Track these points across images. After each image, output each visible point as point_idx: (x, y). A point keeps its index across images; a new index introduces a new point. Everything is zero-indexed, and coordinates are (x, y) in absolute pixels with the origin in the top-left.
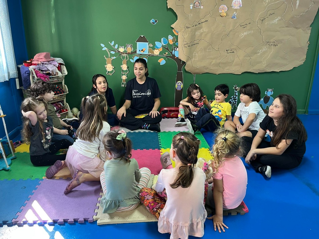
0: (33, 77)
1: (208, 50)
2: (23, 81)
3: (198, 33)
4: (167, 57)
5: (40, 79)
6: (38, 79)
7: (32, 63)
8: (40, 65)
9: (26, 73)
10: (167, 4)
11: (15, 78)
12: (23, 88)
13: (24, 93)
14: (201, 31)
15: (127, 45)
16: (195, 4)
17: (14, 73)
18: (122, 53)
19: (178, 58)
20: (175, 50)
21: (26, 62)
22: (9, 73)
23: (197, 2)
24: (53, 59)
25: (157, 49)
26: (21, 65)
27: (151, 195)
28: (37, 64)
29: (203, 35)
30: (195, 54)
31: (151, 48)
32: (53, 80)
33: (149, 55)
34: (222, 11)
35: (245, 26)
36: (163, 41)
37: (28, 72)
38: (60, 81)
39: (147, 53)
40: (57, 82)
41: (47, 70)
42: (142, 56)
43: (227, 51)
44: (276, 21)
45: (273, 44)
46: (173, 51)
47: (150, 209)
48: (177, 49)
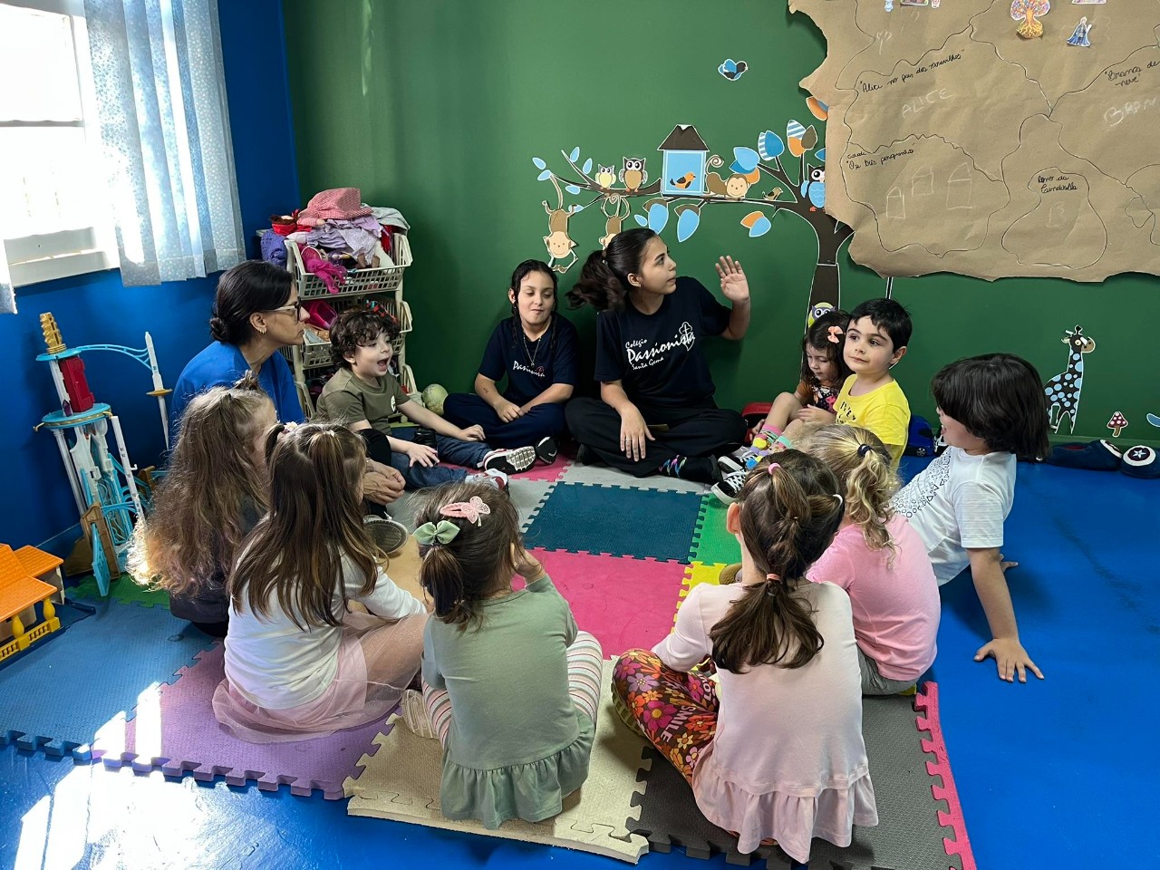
1: (952, 178)
3: (912, 109)
4: (778, 205)
5: (316, 277)
7: (298, 223)
8: (322, 230)
9: (276, 255)
14: (928, 98)
15: (626, 161)
17: (233, 255)
18: (605, 190)
20: (812, 180)
24: (367, 213)
25: (738, 177)
27: (651, 674)
28: (313, 228)
29: (935, 117)
30: (896, 193)
31: (716, 170)
32: (362, 284)
33: (707, 199)
34: (1024, 16)
35: (1125, 78)
36: (764, 143)
37: (282, 252)
38: (387, 288)
39: (698, 189)
40: (378, 290)
41: (344, 249)
42: (682, 202)
43: (1041, 184)
46: (801, 182)
47: (650, 732)
48: (818, 175)
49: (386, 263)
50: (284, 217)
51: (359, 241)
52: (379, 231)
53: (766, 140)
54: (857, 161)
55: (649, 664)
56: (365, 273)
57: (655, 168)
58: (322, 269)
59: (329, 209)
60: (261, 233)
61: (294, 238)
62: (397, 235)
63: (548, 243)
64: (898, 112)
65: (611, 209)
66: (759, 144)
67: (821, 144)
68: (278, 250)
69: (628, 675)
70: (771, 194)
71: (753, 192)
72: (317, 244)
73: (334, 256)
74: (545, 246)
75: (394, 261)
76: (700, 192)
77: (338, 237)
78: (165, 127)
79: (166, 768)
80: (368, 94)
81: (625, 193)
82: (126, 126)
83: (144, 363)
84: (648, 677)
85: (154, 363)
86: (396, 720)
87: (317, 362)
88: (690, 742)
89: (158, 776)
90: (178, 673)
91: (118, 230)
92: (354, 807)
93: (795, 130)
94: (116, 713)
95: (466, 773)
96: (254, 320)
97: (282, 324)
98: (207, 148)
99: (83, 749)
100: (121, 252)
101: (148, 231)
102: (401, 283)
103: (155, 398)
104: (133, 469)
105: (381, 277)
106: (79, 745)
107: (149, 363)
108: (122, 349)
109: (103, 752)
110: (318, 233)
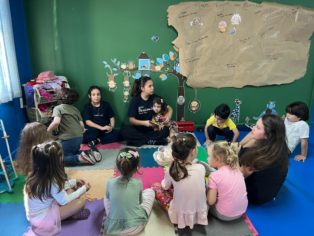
0: (37, 96)
1: (209, 65)
2: (27, 100)
3: (198, 49)
4: (169, 72)
5: (44, 97)
6: (42, 98)
7: (36, 82)
8: (44, 84)
9: (30, 92)
10: (168, 21)
11: (19, 98)
12: (27, 107)
13: (27, 111)
14: (202, 46)
15: (129, 62)
16: (195, 21)
17: (18, 93)
18: (124, 69)
19: (179, 73)
20: (176, 66)
21: (30, 81)
22: (13, 93)
23: (197, 19)
24: (56, 78)
25: (158, 65)
26: (25, 84)
27: (162, 190)
28: (41, 83)
29: (203, 51)
30: (196, 69)
31: (152, 64)
33: (151, 71)
34: (221, 27)
35: (244, 41)
37: (33, 91)
41: (50, 89)
43: (228, 66)
44: (275, 35)
45: (273, 57)
47: (161, 202)
48: (178, 65)
50: (32, 81)
51: (55, 86)
52: (61, 83)
53: (164, 56)
54: (187, 61)
57: (137, 63)
58: (46, 95)
59: (45, 78)
61: (35, 87)
62: (65, 84)
63: (109, 84)
64: (195, 50)
65: (126, 74)
67: (178, 57)
68: (31, 90)
70: (167, 70)
71: (162, 69)
72: (42, 88)
73: (48, 91)
76: (149, 69)
77: (49, 85)
85: (3, 128)
87: (44, 122)
93: (171, 54)
98: (10, 62)
110: (43, 84)
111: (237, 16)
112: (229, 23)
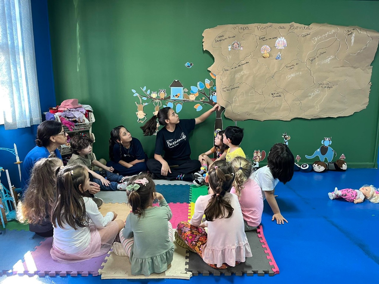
1: (250, 94)
3: (238, 76)
4: (204, 102)
5: (65, 126)
7: (58, 110)
10: (203, 46)
14: (242, 73)
15: (160, 90)
16: (234, 45)
17: (38, 120)
18: (154, 99)
20: (213, 95)
21: (51, 109)
22: (31, 119)
23: (236, 43)
24: (80, 106)
25: (192, 94)
26: (47, 112)
27: (188, 227)
28: (63, 111)
29: (244, 78)
30: (236, 98)
31: (186, 93)
32: (79, 128)
33: (184, 101)
34: (264, 52)
35: (291, 67)
36: (199, 85)
37: (54, 119)
38: (87, 129)
39: (181, 98)
40: (84, 130)
41: (73, 117)
42: (177, 102)
43: (272, 95)
44: (328, 60)
45: (327, 86)
46: (210, 96)
47: (189, 243)
48: (214, 94)
49: (87, 121)
50: (54, 108)
51: (78, 115)
52: (85, 112)
53: (199, 84)
54: (225, 89)
55: (187, 224)
56: (80, 124)
57: (169, 92)
58: (67, 124)
59: (68, 105)
60: (45, 113)
61: (57, 115)
62: (90, 113)
63: (137, 114)
64: (234, 77)
65: (156, 104)
66: (198, 85)
67: (215, 85)
68: (52, 118)
69: (181, 228)
70: (202, 99)
71: (197, 98)
72: (65, 116)
73: (70, 119)
74: (136, 115)
75: (89, 120)
76: (182, 99)
77: (71, 114)
78: (19, 81)
79: (40, 274)
80: (79, 71)
81: (160, 99)
82: (8, 81)
83: (13, 153)
84: (187, 228)
85: (17, 153)
86: (111, 253)
87: (65, 153)
88: (201, 244)
89: (36, 276)
90: (35, 248)
91: (4, 112)
92: (103, 277)
93: (207, 81)
94: (18, 260)
95: (140, 260)
96: (51, 138)
97: (60, 138)
98: (30, 87)
99: (10, 271)
100: (5, 119)
101: (14, 112)
102: (91, 127)
103: (17, 164)
104: (12, 187)
105: (85, 126)
106: (8, 270)
107: (15, 153)
108: (6, 149)
109: (16, 272)
110: (65, 113)
111: (282, 40)
112: (273, 48)
